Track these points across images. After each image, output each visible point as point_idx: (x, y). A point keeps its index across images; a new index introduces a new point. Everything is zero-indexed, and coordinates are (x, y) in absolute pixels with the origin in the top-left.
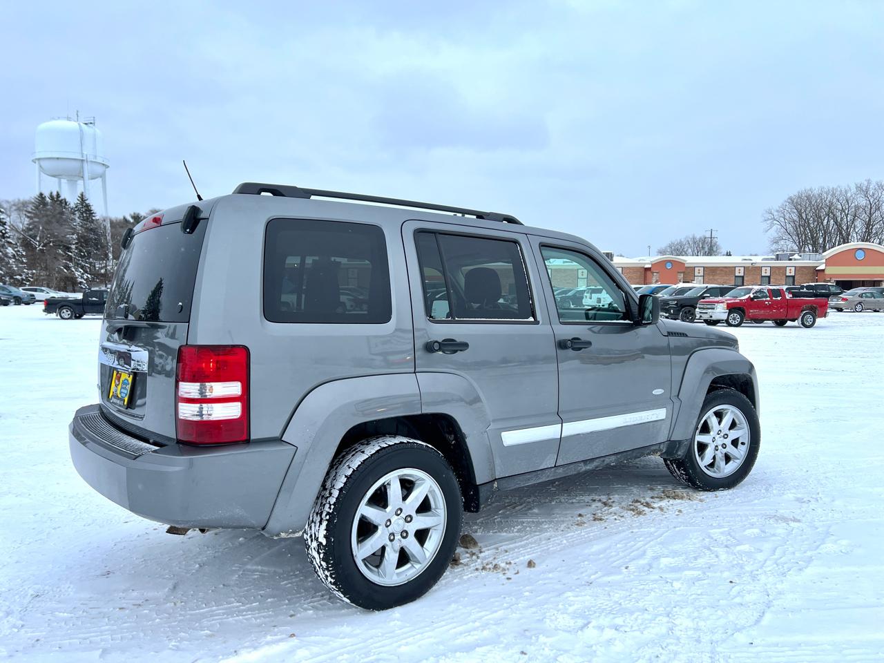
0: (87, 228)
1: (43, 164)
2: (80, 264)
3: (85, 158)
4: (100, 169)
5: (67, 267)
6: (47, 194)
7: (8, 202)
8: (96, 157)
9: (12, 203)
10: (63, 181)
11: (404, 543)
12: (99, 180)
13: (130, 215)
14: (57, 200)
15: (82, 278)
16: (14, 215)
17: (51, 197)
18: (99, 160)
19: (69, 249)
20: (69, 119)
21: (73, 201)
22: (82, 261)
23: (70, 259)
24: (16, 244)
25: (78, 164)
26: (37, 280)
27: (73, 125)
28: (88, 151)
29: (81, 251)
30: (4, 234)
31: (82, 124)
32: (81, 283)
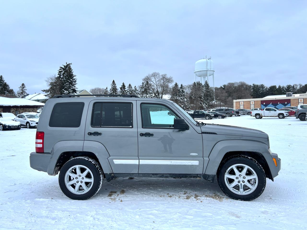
0: (207, 91)
1: (197, 73)
2: (205, 102)
3: (208, 70)
4: (212, 72)
5: (201, 103)
6: (196, 82)
7: (186, 86)
8: (211, 69)
9: (187, 86)
10: (202, 77)
11: (82, 184)
12: (212, 76)
13: (223, 85)
14: (199, 84)
15: (205, 106)
16: (187, 89)
17: (197, 83)
18: (212, 70)
19: (201, 98)
20: (204, 59)
21: (203, 83)
22: (205, 101)
23: (202, 101)
24: (187, 98)
25: (206, 72)
26: (192, 108)
27: (205, 60)
28: (209, 68)
29: (205, 98)
30: (184, 95)
31: (207, 60)
32: (205, 108)
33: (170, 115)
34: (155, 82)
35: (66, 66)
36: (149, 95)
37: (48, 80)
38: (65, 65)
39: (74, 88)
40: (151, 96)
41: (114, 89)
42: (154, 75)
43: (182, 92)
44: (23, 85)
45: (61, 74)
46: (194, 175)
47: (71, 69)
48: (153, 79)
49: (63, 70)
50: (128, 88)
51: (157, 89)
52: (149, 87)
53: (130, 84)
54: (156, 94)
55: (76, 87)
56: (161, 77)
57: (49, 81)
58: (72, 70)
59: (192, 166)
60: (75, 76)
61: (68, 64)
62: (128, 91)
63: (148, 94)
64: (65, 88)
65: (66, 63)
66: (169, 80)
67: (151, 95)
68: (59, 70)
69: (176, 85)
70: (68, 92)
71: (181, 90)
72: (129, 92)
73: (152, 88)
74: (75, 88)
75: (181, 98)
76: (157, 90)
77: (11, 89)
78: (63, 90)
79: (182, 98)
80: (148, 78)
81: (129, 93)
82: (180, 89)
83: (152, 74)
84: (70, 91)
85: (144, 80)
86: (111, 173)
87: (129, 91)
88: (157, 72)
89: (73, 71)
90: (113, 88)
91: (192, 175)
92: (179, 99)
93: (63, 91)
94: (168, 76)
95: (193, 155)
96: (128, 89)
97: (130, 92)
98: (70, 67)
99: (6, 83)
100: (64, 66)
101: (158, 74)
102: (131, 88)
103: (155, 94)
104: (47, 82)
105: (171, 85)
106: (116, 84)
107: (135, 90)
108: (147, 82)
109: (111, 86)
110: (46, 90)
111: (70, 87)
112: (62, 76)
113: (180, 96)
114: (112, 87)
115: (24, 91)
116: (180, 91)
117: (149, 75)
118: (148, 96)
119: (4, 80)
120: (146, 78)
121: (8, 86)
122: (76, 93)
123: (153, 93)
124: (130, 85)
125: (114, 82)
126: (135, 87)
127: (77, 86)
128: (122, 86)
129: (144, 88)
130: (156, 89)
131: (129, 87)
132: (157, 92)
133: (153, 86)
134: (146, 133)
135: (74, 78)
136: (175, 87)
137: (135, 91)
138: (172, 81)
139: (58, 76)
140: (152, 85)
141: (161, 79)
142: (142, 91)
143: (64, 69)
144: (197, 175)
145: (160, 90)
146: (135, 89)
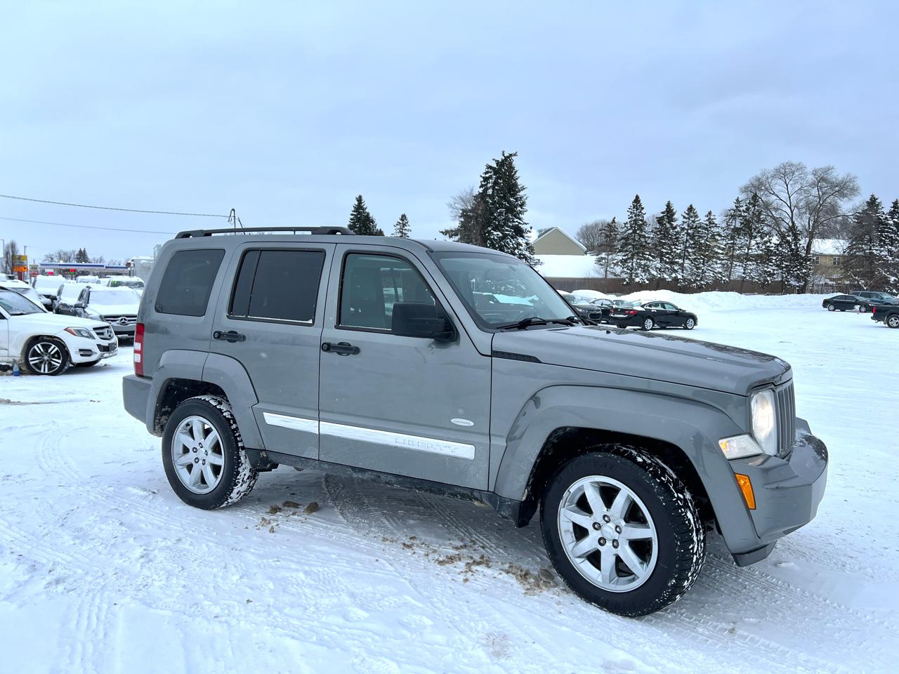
11: (203, 468)
33: (832, 308)
34: (784, 196)
35: (503, 160)
36: (758, 239)
37: (455, 203)
38: (500, 158)
39: (517, 223)
40: (766, 242)
41: (637, 224)
42: (785, 173)
43: (895, 229)
44: (403, 217)
45: (489, 185)
46: (462, 491)
47: (513, 168)
48: (778, 186)
49: (494, 174)
50: (684, 217)
51: (792, 219)
52: (760, 214)
53: (691, 206)
54: (788, 238)
55: (524, 221)
56: (811, 178)
57: (456, 205)
58: (515, 172)
59: (454, 460)
60: (523, 188)
61: (508, 155)
62: (683, 229)
63: (755, 237)
64: (495, 224)
65: (503, 152)
66: (844, 189)
67: (766, 239)
68: (484, 175)
69: (873, 203)
70: (501, 235)
71: (891, 222)
72: (687, 230)
73: (773, 217)
74: (519, 223)
75: (889, 251)
76: (790, 224)
77: (379, 229)
78: (490, 229)
79: (893, 249)
80: (761, 184)
81: (688, 234)
82: (886, 218)
83: (777, 171)
84: (507, 231)
85: (745, 190)
86: (258, 448)
87: (687, 227)
88: (795, 162)
89: (517, 175)
90: (635, 220)
91: (456, 489)
92: (883, 253)
93: (489, 232)
94: (839, 174)
95: (458, 424)
96: (685, 220)
97: (689, 231)
98: (511, 163)
99: (368, 214)
100: (498, 162)
101: (800, 168)
102: (693, 219)
103: (783, 236)
104: (451, 210)
105: (848, 206)
106: (643, 208)
107: (707, 225)
108: (755, 197)
109: (629, 214)
110: (452, 231)
111: (507, 220)
112: (490, 192)
113: (887, 245)
114: (632, 217)
115: (405, 234)
116: (887, 224)
117: (764, 174)
118: (753, 242)
119: (365, 207)
120: (751, 184)
121: (372, 222)
122: (523, 237)
123: (774, 232)
124: (691, 209)
125: (637, 200)
126: (710, 213)
127: (525, 217)
128: (662, 213)
129: (741, 216)
130: (788, 220)
131: (687, 216)
132: (792, 229)
133: (776, 209)
134: (341, 344)
135: (521, 193)
136: (866, 210)
137: (706, 229)
138: (854, 190)
139: (481, 190)
140: (774, 205)
141: (813, 185)
142: (733, 227)
143: (496, 171)
144: (472, 493)
145: (802, 223)
146: (707, 223)
